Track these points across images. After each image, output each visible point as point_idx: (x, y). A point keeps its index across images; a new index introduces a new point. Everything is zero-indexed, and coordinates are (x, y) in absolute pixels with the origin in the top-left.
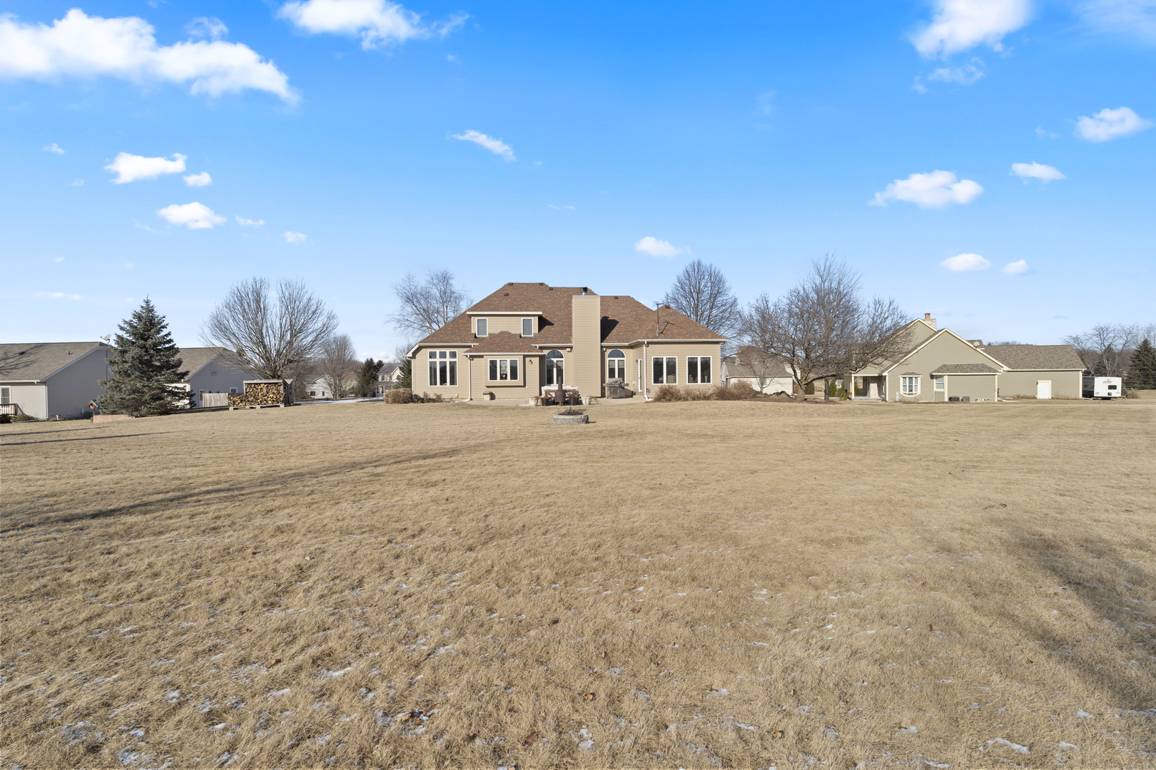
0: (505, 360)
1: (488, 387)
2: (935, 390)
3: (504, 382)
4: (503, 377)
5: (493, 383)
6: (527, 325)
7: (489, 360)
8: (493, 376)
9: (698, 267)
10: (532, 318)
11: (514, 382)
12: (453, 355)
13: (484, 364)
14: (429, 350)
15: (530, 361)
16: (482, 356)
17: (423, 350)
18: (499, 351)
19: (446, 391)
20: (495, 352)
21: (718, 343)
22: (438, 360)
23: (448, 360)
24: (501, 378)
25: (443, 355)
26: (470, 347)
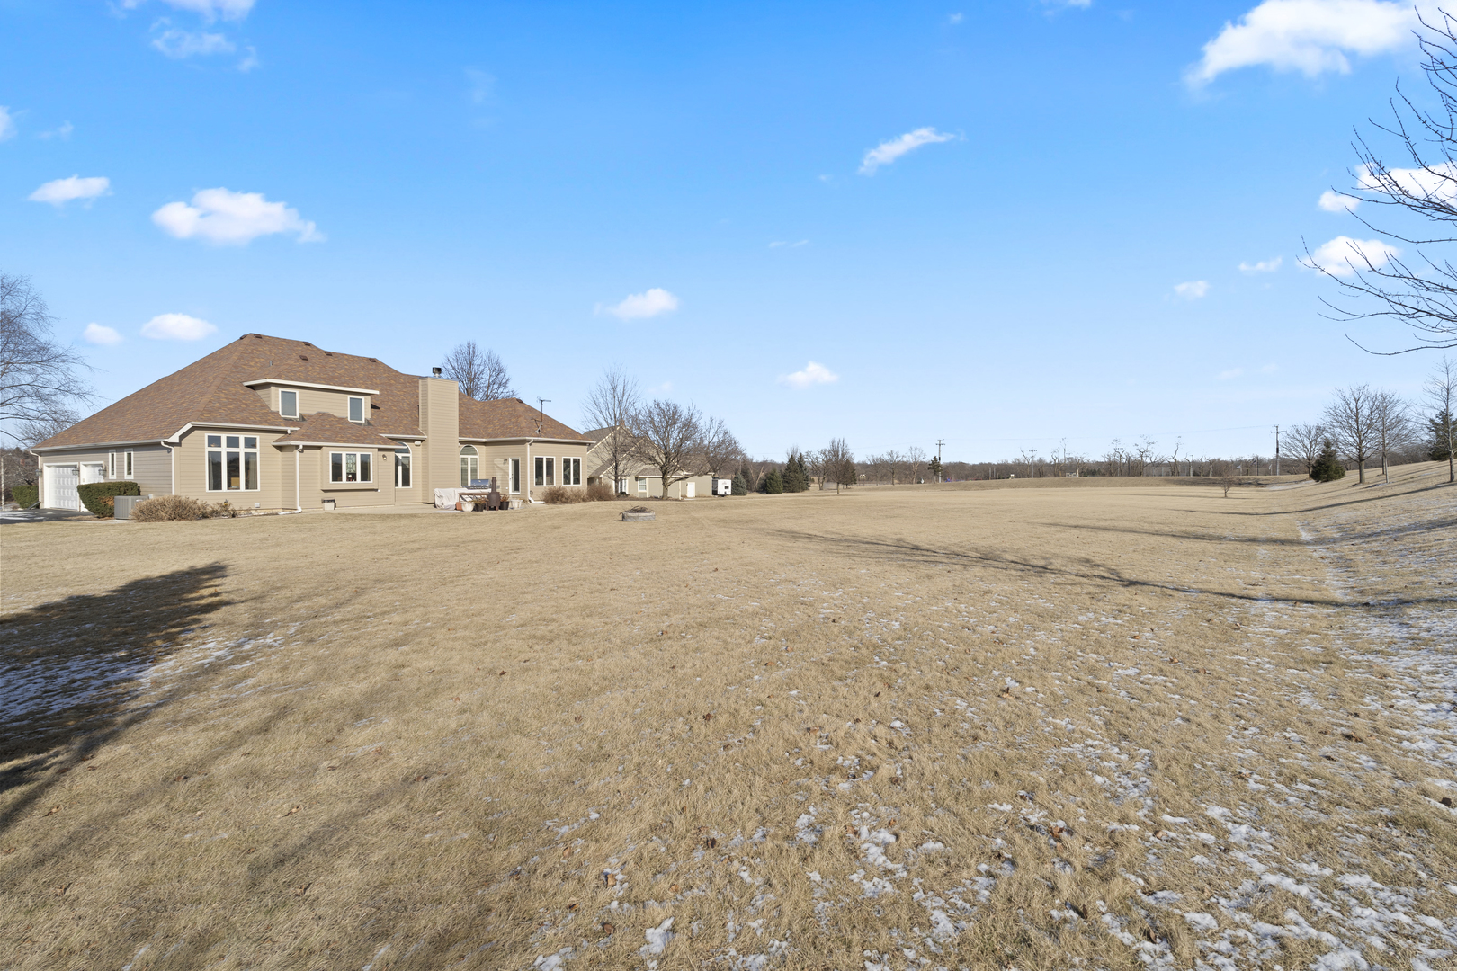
0: (351, 455)
1: (325, 491)
2: (639, 491)
3: (352, 485)
4: (353, 477)
5: (337, 485)
6: (356, 406)
7: (331, 453)
8: (337, 475)
9: (471, 353)
10: (363, 398)
11: (365, 484)
12: (251, 443)
13: (324, 459)
14: (207, 434)
15: (384, 456)
16: (320, 448)
17: (196, 432)
18: (344, 442)
19: (237, 496)
20: (338, 441)
21: (585, 444)
22: (224, 450)
23: (242, 450)
24: (348, 479)
25: (233, 442)
26: (285, 432)
